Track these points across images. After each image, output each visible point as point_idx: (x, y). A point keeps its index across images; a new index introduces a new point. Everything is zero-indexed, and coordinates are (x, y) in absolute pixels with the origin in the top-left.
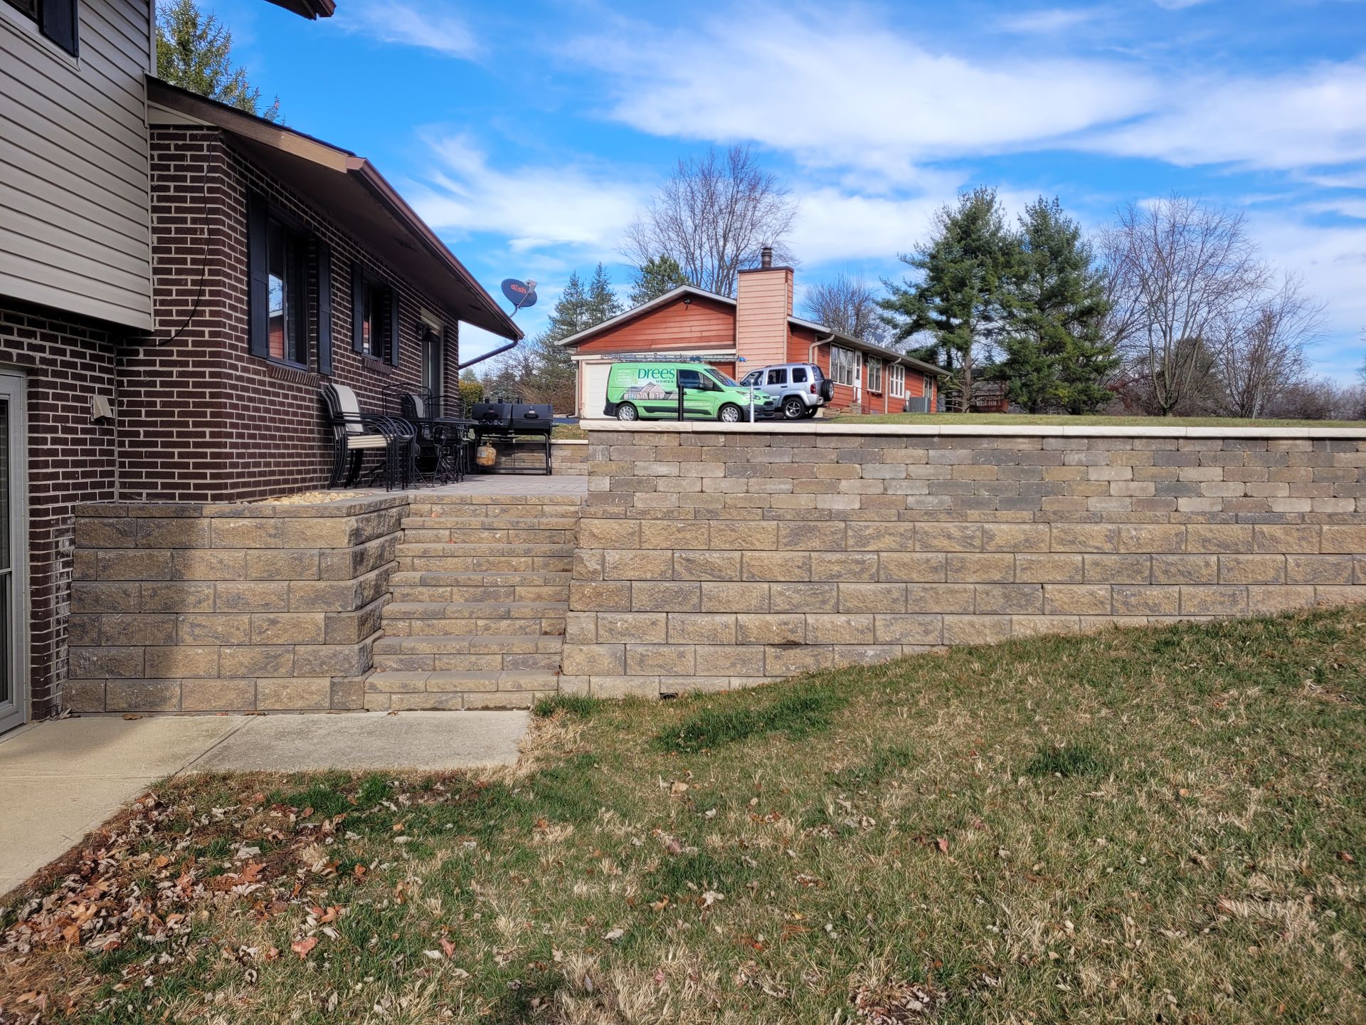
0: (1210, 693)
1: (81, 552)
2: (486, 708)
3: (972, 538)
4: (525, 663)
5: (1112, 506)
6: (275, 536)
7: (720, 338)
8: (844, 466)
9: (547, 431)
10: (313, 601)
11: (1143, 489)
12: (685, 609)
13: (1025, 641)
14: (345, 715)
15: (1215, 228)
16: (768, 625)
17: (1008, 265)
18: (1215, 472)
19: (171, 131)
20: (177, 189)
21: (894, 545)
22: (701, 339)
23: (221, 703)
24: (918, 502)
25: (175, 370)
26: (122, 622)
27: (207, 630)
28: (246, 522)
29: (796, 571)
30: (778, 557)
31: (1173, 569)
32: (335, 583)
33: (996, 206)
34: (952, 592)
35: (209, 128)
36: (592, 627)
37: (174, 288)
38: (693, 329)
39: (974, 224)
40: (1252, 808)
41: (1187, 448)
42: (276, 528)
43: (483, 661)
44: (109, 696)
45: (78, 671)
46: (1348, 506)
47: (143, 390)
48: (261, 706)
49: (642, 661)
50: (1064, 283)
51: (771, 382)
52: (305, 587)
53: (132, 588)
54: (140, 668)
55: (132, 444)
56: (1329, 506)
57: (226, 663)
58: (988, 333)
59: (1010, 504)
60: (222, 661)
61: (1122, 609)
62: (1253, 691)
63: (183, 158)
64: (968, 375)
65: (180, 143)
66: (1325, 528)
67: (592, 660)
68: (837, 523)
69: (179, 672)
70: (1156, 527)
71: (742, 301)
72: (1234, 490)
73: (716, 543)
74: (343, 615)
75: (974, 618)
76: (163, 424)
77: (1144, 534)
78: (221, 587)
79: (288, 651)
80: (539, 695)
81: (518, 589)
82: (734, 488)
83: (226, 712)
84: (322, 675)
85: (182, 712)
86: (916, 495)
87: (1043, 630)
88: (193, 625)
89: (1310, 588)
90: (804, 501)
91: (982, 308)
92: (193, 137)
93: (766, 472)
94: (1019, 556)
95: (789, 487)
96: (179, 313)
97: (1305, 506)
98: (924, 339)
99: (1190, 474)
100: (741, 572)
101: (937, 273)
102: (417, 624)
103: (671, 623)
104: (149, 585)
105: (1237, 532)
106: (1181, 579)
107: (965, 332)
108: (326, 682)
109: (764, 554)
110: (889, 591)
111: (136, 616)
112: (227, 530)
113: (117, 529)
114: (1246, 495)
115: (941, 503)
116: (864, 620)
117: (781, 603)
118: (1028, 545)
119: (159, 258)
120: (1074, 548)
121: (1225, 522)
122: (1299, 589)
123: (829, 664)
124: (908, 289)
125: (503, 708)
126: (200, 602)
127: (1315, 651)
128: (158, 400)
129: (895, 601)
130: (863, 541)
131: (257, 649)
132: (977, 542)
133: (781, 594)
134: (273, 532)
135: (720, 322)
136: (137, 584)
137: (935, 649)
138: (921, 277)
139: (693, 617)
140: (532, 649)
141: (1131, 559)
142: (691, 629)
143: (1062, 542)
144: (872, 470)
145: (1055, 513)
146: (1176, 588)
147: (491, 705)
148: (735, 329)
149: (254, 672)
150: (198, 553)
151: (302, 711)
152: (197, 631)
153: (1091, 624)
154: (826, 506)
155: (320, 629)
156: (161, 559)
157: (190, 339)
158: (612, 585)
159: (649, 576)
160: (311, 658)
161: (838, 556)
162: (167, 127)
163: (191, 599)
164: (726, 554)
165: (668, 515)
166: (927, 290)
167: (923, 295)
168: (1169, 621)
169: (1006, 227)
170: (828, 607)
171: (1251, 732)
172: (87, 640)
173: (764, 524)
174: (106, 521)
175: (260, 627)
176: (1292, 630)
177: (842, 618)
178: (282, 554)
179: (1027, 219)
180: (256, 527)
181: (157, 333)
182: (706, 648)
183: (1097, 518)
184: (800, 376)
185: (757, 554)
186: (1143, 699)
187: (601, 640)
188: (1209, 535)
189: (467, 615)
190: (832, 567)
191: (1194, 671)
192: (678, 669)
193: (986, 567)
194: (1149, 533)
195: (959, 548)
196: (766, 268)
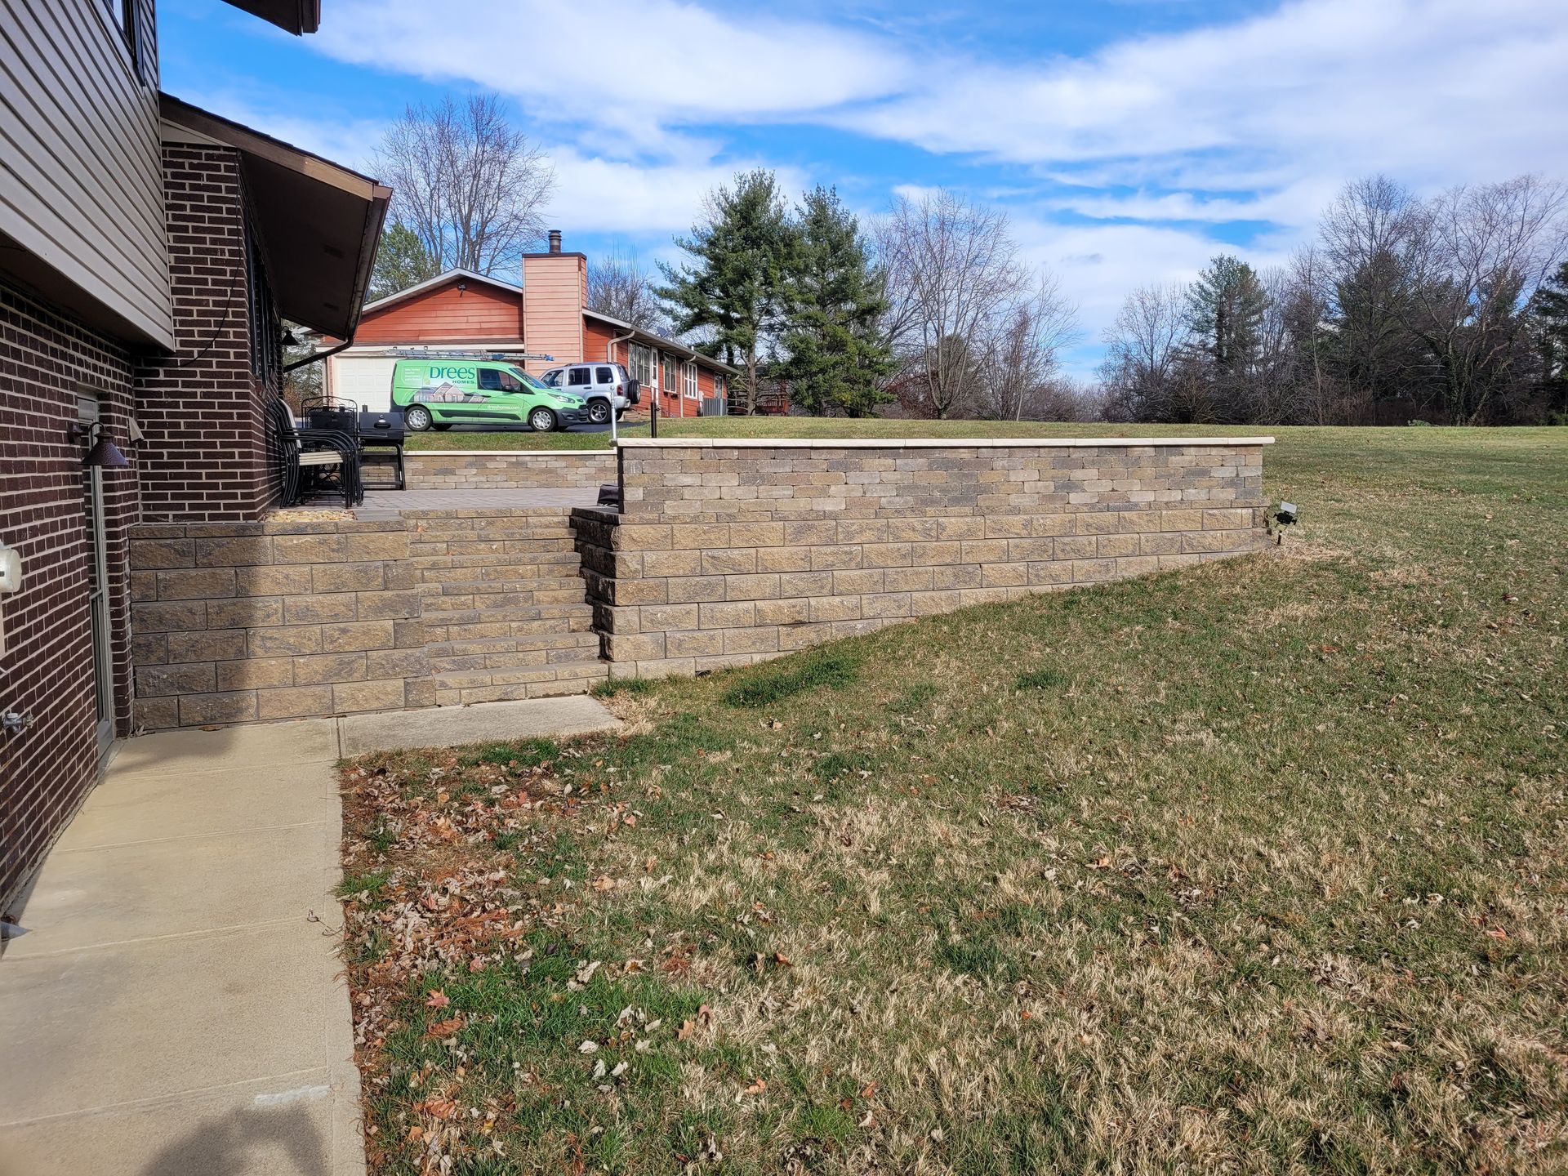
0: (1112, 631)
1: (139, 574)
2: (547, 696)
3: (930, 530)
4: (567, 656)
5: (1024, 501)
6: (338, 551)
7: (504, 330)
8: (832, 474)
9: (398, 441)
10: (379, 611)
11: (1046, 487)
12: (713, 599)
13: (973, 609)
14: (420, 711)
15: (981, 228)
16: (780, 608)
17: (789, 256)
18: (1093, 473)
19: (185, 149)
20: (193, 208)
21: (873, 538)
22: (481, 331)
23: (297, 710)
24: (889, 502)
25: (199, 391)
26: (190, 639)
27: (277, 642)
28: (308, 538)
29: (801, 563)
30: (786, 552)
31: (1068, 548)
32: (401, 592)
33: (775, 191)
34: (917, 573)
35: (226, 149)
36: (637, 619)
37: (195, 308)
38: (471, 319)
39: (754, 210)
40: (1163, 692)
41: (1076, 454)
42: (339, 543)
43: (530, 657)
44: (183, 711)
45: (147, 690)
46: (1176, 495)
47: (164, 410)
48: (339, 709)
49: (680, 645)
50: (845, 280)
51: (572, 383)
52: (371, 597)
53: (198, 606)
54: (213, 682)
55: (154, 466)
56: (1166, 497)
57: (301, 672)
58: (771, 328)
59: (955, 501)
60: (297, 671)
61: (1034, 580)
62: (1139, 628)
63: (199, 177)
64: (753, 373)
65: (195, 162)
66: (1164, 512)
67: (638, 647)
68: (829, 522)
69: (253, 683)
70: (1056, 516)
71: (528, 290)
72: (1106, 486)
73: (735, 542)
74: (411, 621)
75: (933, 593)
76: (188, 445)
77: (1048, 522)
78: (289, 600)
79: (362, 657)
80: (593, 681)
81: (536, 593)
82: (747, 494)
83: (304, 717)
84: (395, 676)
85: (260, 721)
86: (887, 497)
87: (982, 600)
88: (263, 638)
89: (1155, 558)
90: (803, 504)
91: (764, 301)
92: (209, 157)
93: (772, 481)
94: (964, 543)
95: (790, 493)
96: (201, 334)
97: (1150, 497)
98: (707, 334)
99: (1077, 475)
100: (757, 566)
101: (718, 263)
102: (454, 630)
103: (702, 611)
104: (215, 602)
105: (1108, 518)
106: (1073, 555)
107: (746, 329)
108: (401, 683)
109: (775, 549)
110: (871, 576)
111: (202, 633)
112: (291, 547)
113: (175, 550)
114: (1113, 490)
115: (906, 502)
116: (852, 600)
117: (789, 590)
118: (970, 533)
119: (178, 278)
120: (1001, 535)
121: (1101, 511)
122: (1148, 558)
123: (828, 637)
124: (686, 276)
125: (562, 695)
126: (268, 616)
127: (1168, 600)
128: (182, 421)
129: (875, 583)
130: (849, 535)
131: (331, 657)
132: (934, 533)
133: (789, 582)
134: (336, 547)
135: (503, 312)
136: (203, 602)
137: (907, 620)
138: (700, 265)
139: (720, 606)
140: (574, 644)
141: (1040, 542)
142: (719, 615)
143: (993, 530)
144: (853, 477)
145: (988, 508)
146: (1070, 562)
147: (552, 693)
148: (521, 321)
149: (330, 678)
150: (263, 570)
151: (378, 711)
152: (269, 644)
153: (1015, 593)
154: (820, 508)
155: (390, 635)
156: (224, 577)
157: (214, 360)
158: (652, 582)
159: (681, 572)
160: (384, 662)
161: (832, 548)
162: (181, 145)
163: (259, 614)
164: (744, 551)
165: (695, 520)
166: (707, 280)
167: (703, 285)
168: (1067, 587)
169: (787, 216)
170: (825, 591)
171: (1146, 650)
172: (153, 658)
173: (774, 524)
174: (162, 542)
175: (331, 636)
176: (1151, 588)
177: (838, 599)
178: (347, 567)
179: (806, 209)
180: (319, 543)
181: (179, 353)
182: (732, 631)
183: (1016, 511)
184: (604, 376)
185: (769, 550)
186: (1070, 638)
187: (644, 630)
188: (1091, 521)
189: (500, 618)
190: (827, 558)
191: (1096, 619)
192: (710, 650)
193: (940, 553)
194: (1052, 521)
195: (921, 538)
196: (555, 253)
